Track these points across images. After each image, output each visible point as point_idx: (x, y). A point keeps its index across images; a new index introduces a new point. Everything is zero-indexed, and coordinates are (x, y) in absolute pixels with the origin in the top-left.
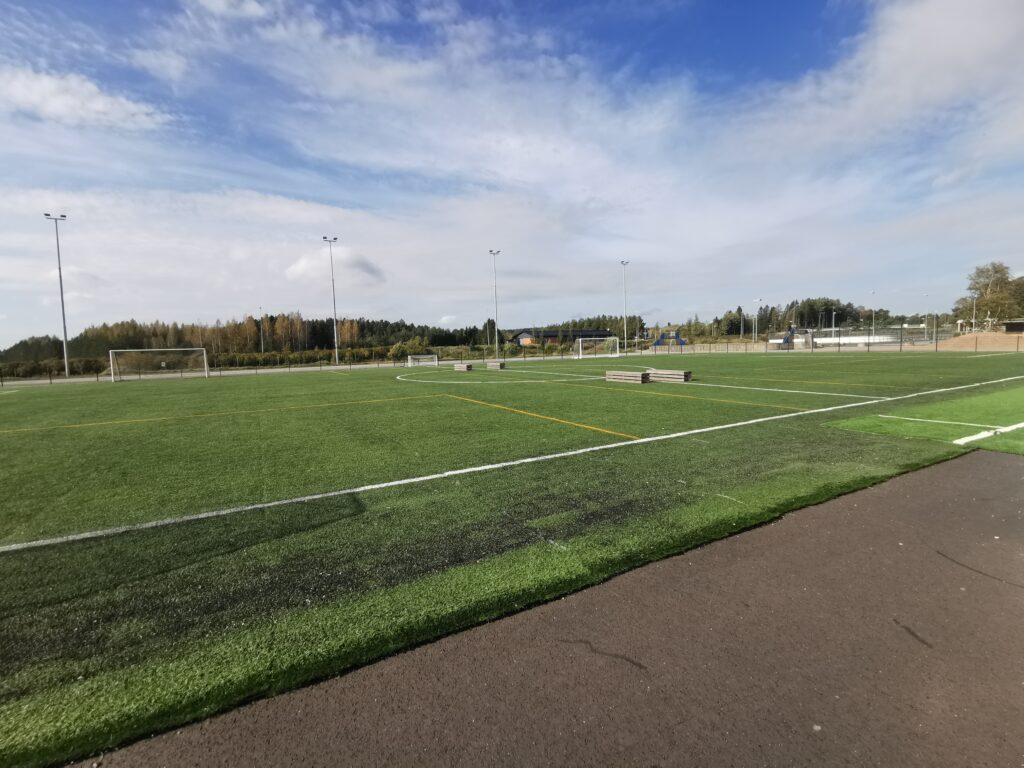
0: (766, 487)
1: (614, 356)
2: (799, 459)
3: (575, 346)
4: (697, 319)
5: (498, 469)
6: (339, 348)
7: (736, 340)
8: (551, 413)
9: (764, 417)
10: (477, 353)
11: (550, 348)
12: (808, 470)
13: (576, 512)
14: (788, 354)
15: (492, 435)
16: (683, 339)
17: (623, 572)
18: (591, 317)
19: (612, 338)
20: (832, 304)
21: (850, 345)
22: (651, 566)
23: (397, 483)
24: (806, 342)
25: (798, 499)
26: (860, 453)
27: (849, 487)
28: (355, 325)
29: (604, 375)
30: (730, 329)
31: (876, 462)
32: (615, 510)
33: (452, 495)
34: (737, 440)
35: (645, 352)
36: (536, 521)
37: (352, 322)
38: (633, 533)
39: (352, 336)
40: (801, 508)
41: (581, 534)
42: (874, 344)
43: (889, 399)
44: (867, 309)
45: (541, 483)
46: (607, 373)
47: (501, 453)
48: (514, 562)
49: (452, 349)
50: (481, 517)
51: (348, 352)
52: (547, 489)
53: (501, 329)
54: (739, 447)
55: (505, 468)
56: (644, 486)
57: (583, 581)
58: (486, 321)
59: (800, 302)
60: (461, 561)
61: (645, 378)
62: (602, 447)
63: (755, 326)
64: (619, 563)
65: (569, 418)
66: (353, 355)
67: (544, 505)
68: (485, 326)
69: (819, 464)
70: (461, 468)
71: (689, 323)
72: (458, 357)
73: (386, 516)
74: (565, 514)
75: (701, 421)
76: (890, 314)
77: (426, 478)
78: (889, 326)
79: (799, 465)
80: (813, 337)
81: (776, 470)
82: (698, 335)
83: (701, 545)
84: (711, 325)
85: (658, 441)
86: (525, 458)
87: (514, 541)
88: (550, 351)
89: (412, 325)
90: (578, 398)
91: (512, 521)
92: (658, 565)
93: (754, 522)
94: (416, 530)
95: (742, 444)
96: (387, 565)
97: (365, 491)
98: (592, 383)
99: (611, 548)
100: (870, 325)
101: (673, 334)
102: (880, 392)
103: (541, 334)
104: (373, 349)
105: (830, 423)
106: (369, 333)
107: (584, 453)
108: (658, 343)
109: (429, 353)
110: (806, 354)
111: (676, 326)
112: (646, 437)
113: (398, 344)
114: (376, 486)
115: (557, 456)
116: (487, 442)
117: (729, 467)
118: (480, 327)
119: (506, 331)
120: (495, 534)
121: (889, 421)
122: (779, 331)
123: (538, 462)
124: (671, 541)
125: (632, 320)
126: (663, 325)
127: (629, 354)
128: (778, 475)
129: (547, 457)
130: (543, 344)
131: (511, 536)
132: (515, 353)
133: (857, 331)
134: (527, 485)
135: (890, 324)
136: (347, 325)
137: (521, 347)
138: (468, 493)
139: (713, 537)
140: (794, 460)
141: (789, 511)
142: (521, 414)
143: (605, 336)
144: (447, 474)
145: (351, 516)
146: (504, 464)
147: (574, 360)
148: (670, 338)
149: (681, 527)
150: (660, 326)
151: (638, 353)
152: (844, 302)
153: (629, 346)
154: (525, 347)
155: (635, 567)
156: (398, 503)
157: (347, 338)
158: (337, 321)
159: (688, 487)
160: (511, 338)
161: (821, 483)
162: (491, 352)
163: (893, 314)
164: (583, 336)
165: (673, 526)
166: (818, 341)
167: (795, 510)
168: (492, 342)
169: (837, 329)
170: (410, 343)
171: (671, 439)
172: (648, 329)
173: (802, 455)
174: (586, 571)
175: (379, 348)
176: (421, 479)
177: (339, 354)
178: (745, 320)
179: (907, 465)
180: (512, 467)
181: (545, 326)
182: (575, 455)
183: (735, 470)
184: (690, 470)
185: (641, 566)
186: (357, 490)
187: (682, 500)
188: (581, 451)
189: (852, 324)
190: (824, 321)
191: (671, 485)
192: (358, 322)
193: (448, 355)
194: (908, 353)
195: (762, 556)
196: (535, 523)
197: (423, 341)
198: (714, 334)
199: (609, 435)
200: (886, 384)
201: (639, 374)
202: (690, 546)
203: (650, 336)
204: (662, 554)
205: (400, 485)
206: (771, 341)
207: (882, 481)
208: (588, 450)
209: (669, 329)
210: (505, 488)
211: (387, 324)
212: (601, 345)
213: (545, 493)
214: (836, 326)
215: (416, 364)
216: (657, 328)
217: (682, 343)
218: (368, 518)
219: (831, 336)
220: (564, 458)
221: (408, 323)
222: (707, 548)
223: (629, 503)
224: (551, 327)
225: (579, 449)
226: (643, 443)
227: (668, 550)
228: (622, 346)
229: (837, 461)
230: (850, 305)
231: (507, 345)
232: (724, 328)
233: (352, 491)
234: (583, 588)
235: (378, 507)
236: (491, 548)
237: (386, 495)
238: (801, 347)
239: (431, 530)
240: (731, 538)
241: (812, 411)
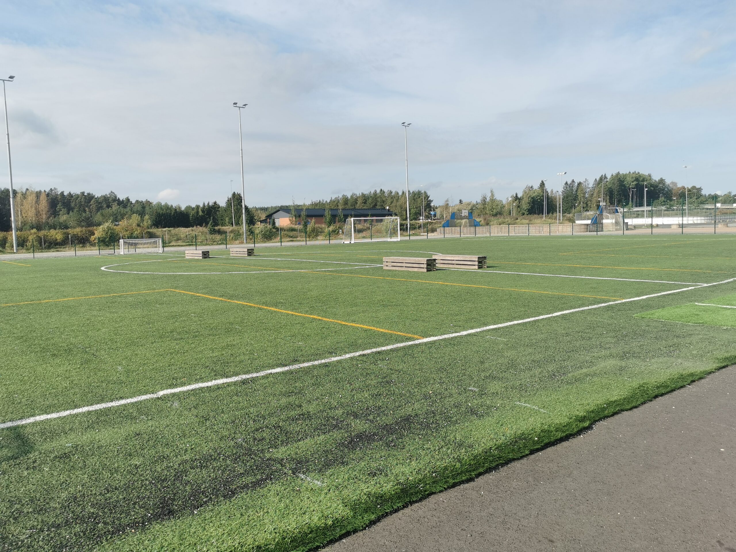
0: (574, 390)
1: (394, 239)
2: (611, 356)
3: (346, 227)
4: (493, 195)
5: (235, 383)
6: (17, 229)
7: (538, 221)
8: (312, 310)
9: (571, 308)
10: (218, 237)
11: (313, 230)
12: (621, 369)
13: (337, 435)
14: (597, 236)
15: (229, 340)
16: (478, 220)
17: (396, 511)
18: (366, 192)
19: (394, 218)
20: (643, 180)
21: (664, 226)
22: (432, 499)
23: (85, 409)
24: (617, 223)
25: (610, 404)
26: (677, 346)
27: (667, 387)
28: (43, 198)
29: (381, 262)
30: (532, 207)
31: (694, 356)
32: (388, 429)
33: (165, 422)
34: (539, 337)
35: (431, 236)
36: (283, 449)
37: (38, 194)
38: (411, 458)
39: (38, 213)
40: (614, 414)
41: (343, 463)
42: (689, 225)
43: (706, 285)
44: (679, 185)
45: (292, 399)
46: (385, 259)
47: (241, 362)
48: (248, 508)
49: (183, 231)
50: (206, 449)
51: (32, 235)
52: (300, 406)
53: (250, 206)
54: (543, 344)
55: (244, 382)
56: (426, 397)
57: (342, 527)
58: (230, 196)
59: (609, 176)
60: (171, 513)
61: (431, 265)
62: (374, 350)
63: (559, 203)
64: (391, 498)
65: (335, 315)
66: (39, 240)
67: (294, 428)
68: (229, 202)
69: (632, 361)
70: (183, 384)
71: (484, 200)
72: (192, 242)
73: (65, 456)
74: (322, 437)
75: (497, 315)
76: (703, 192)
77: (129, 401)
78: (702, 206)
79: (611, 363)
80: (624, 217)
81: (585, 370)
82: (495, 215)
83: (496, 468)
84: (509, 204)
85: (445, 340)
86: (273, 367)
87: (250, 479)
88: (315, 233)
89: (128, 200)
90: (346, 290)
91: (249, 452)
92: (441, 497)
93: (559, 435)
94: (106, 474)
95: (545, 341)
96: (58, 526)
97: (34, 424)
98: (367, 272)
99: (382, 479)
100: (684, 204)
101: (465, 213)
102: (696, 278)
103: (303, 213)
104: (70, 231)
105: (644, 314)
106: (64, 210)
107: (351, 359)
108: (449, 224)
109: (151, 236)
110: (617, 236)
111: (469, 204)
112: (430, 336)
113: (106, 225)
114: (54, 415)
115: (316, 363)
116: (223, 348)
117: (530, 369)
118: (222, 203)
119: (257, 209)
120: (223, 472)
121: (706, 310)
122: (587, 210)
123: (291, 372)
124: (458, 465)
125: (416, 196)
126: (454, 203)
127: (412, 238)
128: (587, 375)
129: (302, 365)
130: (305, 225)
131: (246, 473)
132: (268, 236)
133: (670, 212)
134: (274, 403)
135: (702, 203)
136: (31, 199)
137: (277, 229)
138: (190, 418)
139: (511, 456)
140: (606, 357)
141: (600, 419)
142: (272, 312)
143: (384, 215)
144: (161, 393)
145: (8, 459)
146: (244, 377)
147: (344, 245)
148: (462, 218)
149: (471, 446)
150: (451, 204)
151: (423, 236)
152: (656, 178)
153: (413, 227)
154: (282, 229)
155: (412, 503)
156: (85, 437)
157: (31, 216)
158: (15, 192)
159: (481, 395)
160: (263, 217)
161: (635, 384)
162: (237, 235)
163: (705, 192)
164: (355, 216)
165: (461, 445)
166: (630, 221)
167: (607, 417)
168: (238, 224)
169: (650, 208)
170: (123, 223)
171: (461, 337)
172: (434, 209)
173: (614, 351)
174: (347, 512)
175: (78, 230)
176: (123, 402)
177: (18, 238)
178: (548, 198)
179: (726, 359)
180: (253, 380)
181: (308, 202)
182: (339, 362)
183: (537, 371)
184: (483, 374)
185: (420, 500)
186: (24, 422)
187: (473, 412)
188: (348, 356)
189: (664, 203)
190: (635, 197)
191: (460, 394)
192: (48, 195)
193: (178, 240)
194: (723, 235)
195: (569, 476)
196: (281, 453)
197: (142, 220)
198: (514, 213)
199: (384, 335)
200: (701, 269)
201: (424, 260)
202: (481, 470)
203: (438, 216)
204: (446, 482)
205: (89, 413)
206: (578, 222)
207: (701, 378)
208: (357, 354)
209: (461, 207)
210: (242, 409)
211: (89, 198)
212: (379, 226)
213: (298, 411)
214: (647, 205)
215: (132, 251)
216: (447, 206)
217: (476, 225)
218: (34, 462)
219: (643, 216)
220: (326, 365)
221: (122, 197)
222: (503, 471)
223: (407, 419)
224: (316, 204)
225: (346, 353)
226: (426, 344)
227: (454, 477)
228: (403, 228)
229: (653, 357)
230: (662, 181)
231: (259, 227)
232: (525, 206)
233: (15, 424)
234: (341, 537)
235: (54, 444)
236: (216, 492)
237: (67, 428)
238: (611, 228)
239: (129, 472)
240: (533, 456)
241: (624, 301)
